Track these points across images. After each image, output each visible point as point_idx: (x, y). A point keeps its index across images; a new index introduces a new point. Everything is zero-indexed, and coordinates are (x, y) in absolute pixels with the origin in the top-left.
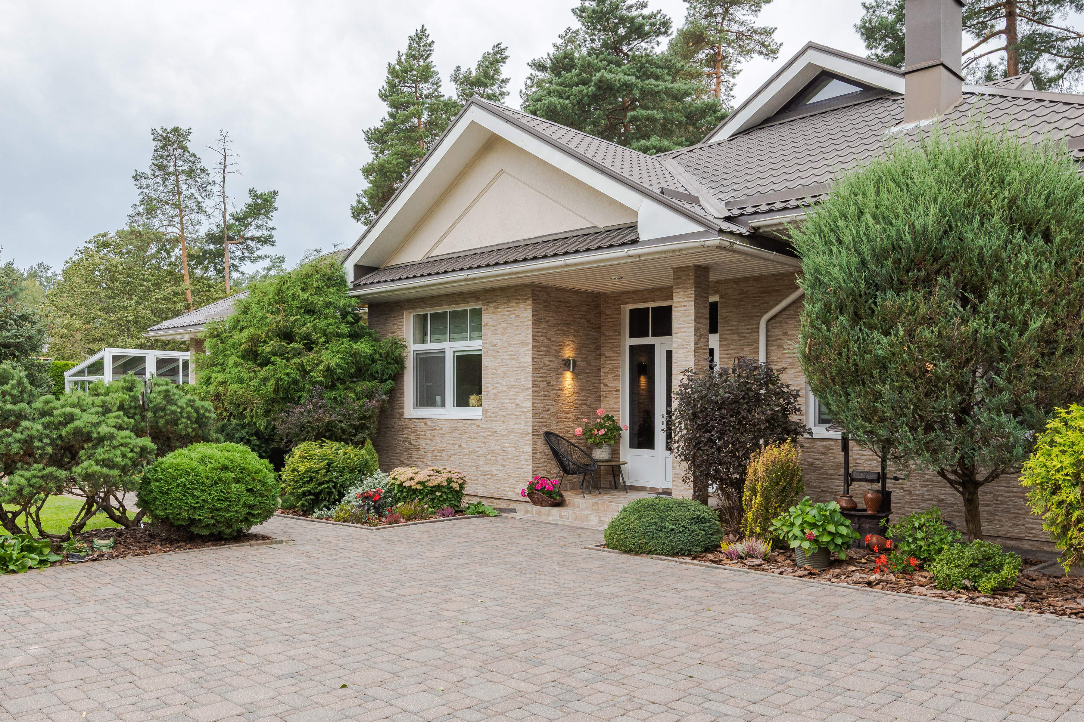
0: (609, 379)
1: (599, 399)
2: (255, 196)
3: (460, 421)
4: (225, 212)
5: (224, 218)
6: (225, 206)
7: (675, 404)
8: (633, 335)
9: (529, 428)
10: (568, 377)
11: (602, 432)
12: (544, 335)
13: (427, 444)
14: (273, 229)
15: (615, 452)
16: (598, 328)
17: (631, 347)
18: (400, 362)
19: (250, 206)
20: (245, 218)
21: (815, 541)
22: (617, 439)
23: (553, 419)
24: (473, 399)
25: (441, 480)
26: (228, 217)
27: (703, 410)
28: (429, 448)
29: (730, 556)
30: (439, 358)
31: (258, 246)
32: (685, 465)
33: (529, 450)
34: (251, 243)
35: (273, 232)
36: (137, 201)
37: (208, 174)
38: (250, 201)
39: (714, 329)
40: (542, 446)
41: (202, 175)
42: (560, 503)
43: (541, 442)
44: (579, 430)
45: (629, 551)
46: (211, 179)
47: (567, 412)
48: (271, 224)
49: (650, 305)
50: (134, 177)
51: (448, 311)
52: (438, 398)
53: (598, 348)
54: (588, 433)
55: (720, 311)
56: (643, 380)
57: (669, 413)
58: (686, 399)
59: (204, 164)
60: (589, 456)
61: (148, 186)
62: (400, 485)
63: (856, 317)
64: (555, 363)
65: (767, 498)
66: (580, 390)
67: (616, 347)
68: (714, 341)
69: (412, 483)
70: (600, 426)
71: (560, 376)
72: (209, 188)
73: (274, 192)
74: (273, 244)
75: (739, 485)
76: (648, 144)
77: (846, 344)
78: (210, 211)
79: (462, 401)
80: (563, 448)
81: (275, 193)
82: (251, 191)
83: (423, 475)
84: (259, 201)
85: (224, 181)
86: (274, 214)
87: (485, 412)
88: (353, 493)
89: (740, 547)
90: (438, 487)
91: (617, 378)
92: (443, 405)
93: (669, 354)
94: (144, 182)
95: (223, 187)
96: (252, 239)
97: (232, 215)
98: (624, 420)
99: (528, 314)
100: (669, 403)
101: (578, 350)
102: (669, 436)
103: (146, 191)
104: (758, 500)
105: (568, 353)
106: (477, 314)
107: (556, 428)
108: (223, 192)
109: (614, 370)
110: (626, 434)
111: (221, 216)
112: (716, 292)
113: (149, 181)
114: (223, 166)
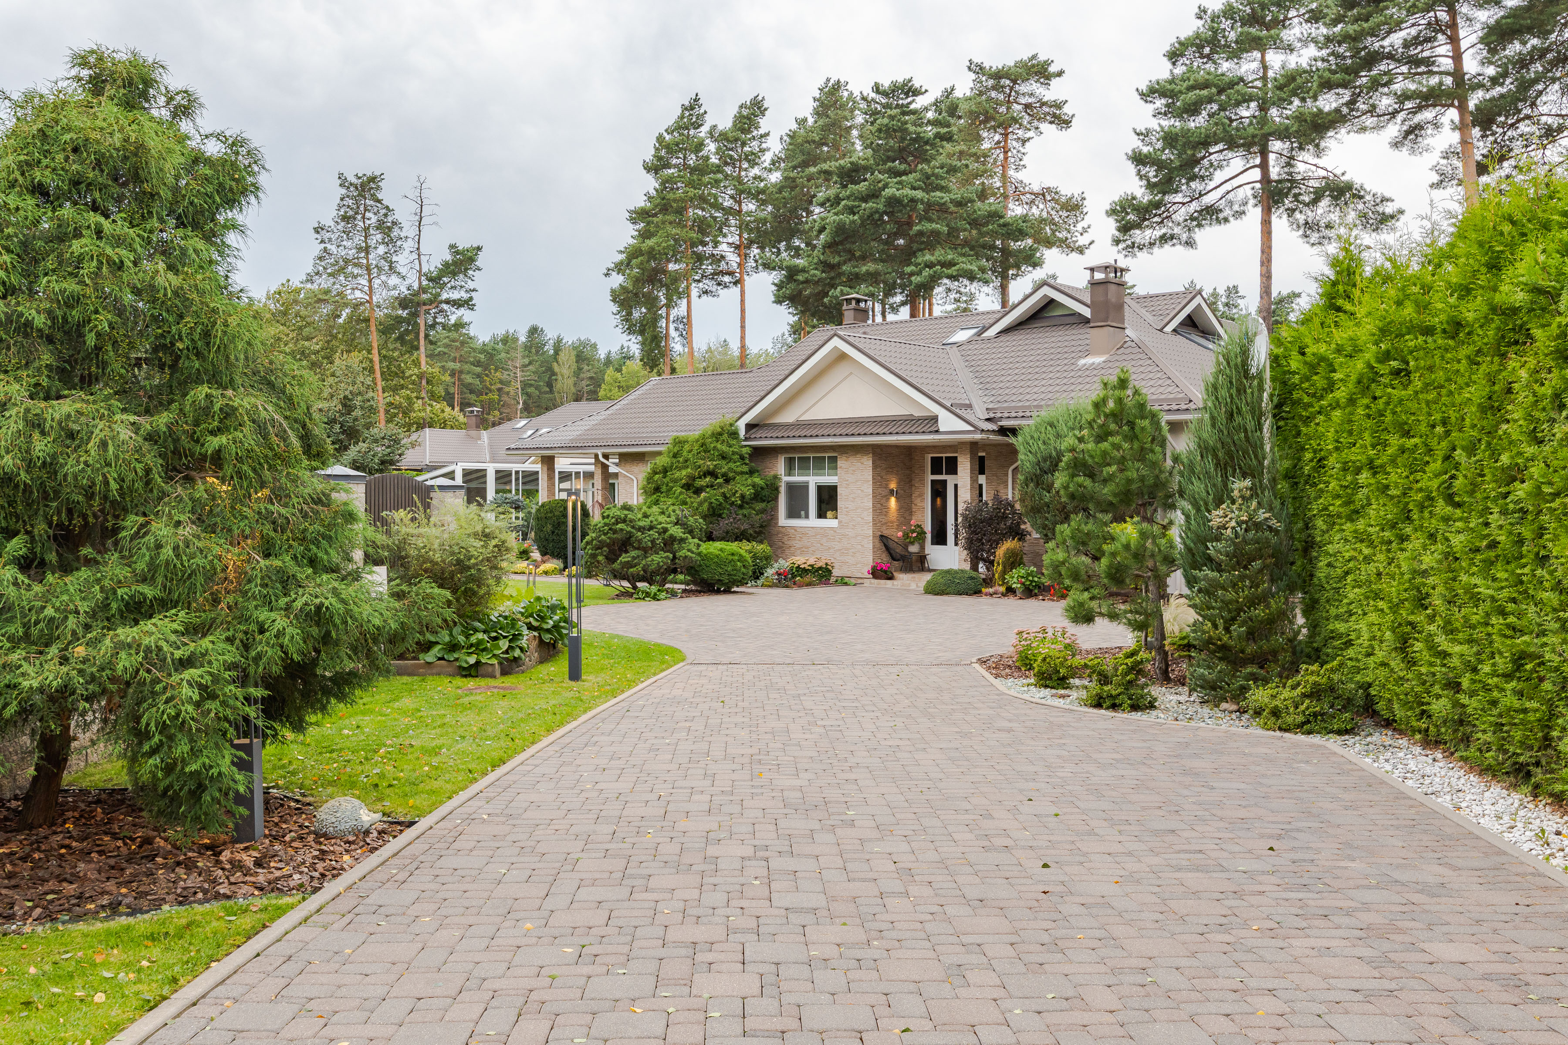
0: (918, 501)
1: (911, 513)
2: (456, 251)
3: (821, 528)
4: (419, 272)
5: (418, 279)
6: (420, 264)
7: (960, 519)
8: (933, 473)
9: (871, 533)
10: (893, 500)
11: (915, 535)
12: (879, 475)
13: (797, 544)
14: (474, 290)
15: (923, 548)
16: (910, 468)
17: (932, 481)
18: (777, 489)
19: (447, 263)
20: (439, 278)
21: (1023, 584)
22: (924, 539)
23: (884, 528)
24: (829, 514)
25: (821, 564)
26: (422, 278)
27: (974, 523)
28: (797, 546)
29: (986, 595)
30: (805, 487)
31: (453, 309)
32: (965, 552)
33: (871, 546)
34: (445, 307)
35: (473, 294)
37: (401, 228)
38: (449, 258)
39: (982, 472)
40: (878, 544)
41: (394, 229)
42: (891, 578)
43: (877, 541)
44: (900, 534)
45: (937, 594)
46: (403, 235)
47: (892, 522)
48: (471, 285)
49: (944, 455)
50: (314, 230)
51: (811, 456)
52: (803, 513)
53: (911, 481)
54: (906, 536)
55: (987, 463)
56: (939, 500)
57: (956, 525)
58: (965, 517)
59: (398, 216)
60: (907, 550)
61: (331, 240)
62: (798, 567)
63: (1037, 485)
64: (885, 492)
65: (1004, 567)
66: (900, 508)
67: (922, 481)
68: (982, 479)
69: (806, 566)
70: (913, 531)
71: (888, 500)
72: (399, 243)
73: (478, 247)
74: (472, 308)
75: (992, 563)
76: (933, 259)
77: (1033, 496)
78: (403, 271)
79: (821, 515)
80: (891, 544)
81: (479, 249)
82: (452, 246)
83: (811, 561)
84: (459, 258)
85: (419, 235)
86: (475, 272)
87: (840, 522)
88: (770, 572)
89: (991, 590)
90: (820, 568)
91: (923, 500)
92: (807, 517)
93: (956, 486)
94: (326, 236)
95: (419, 241)
96: (447, 302)
97: (427, 275)
98: (928, 528)
99: (870, 463)
100: (956, 519)
101: (899, 483)
102: (956, 537)
104: (1000, 568)
105: (893, 485)
106: (833, 460)
107: (886, 533)
108: (418, 249)
109: (921, 495)
110: (929, 536)
111: (416, 276)
112: (983, 451)
113: (332, 235)
114: (418, 218)
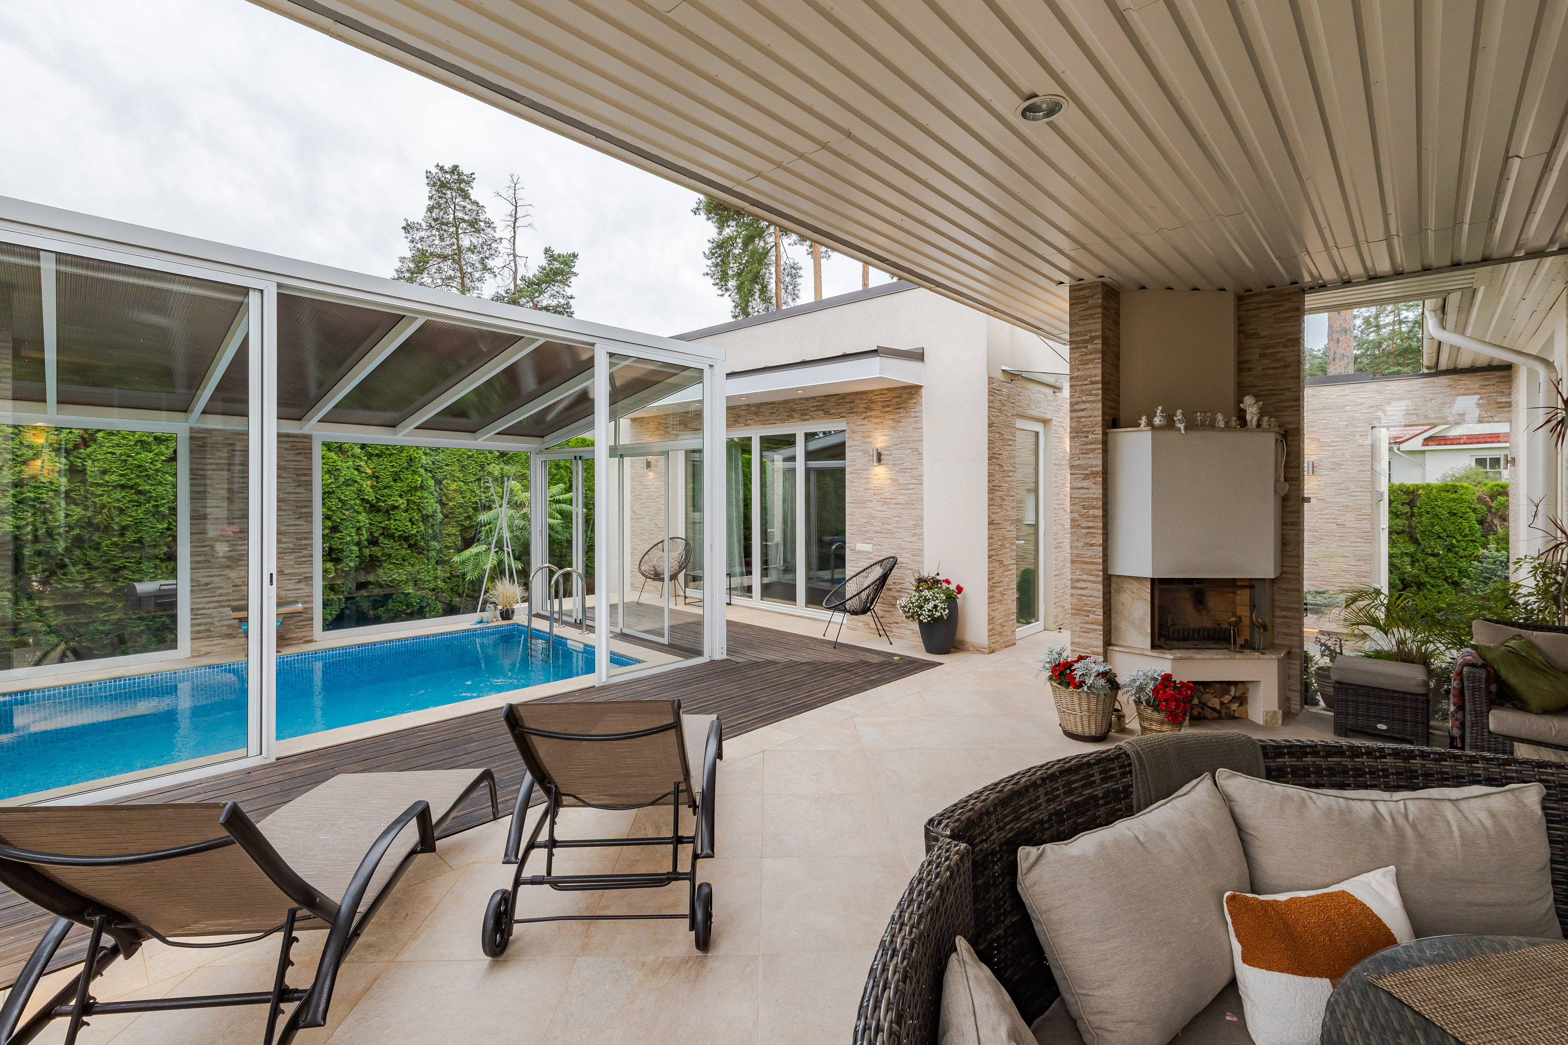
2: (552, 256)
4: (515, 273)
5: (515, 279)
6: (516, 265)
14: (572, 298)
19: (544, 269)
20: (539, 283)
26: (519, 282)
35: (571, 302)
36: (409, 255)
37: (494, 228)
41: (489, 230)
46: (497, 235)
48: (569, 291)
50: (404, 228)
59: (490, 215)
61: (422, 239)
72: (494, 246)
73: (574, 254)
78: (497, 270)
81: (575, 256)
82: (547, 251)
84: (556, 265)
85: (514, 237)
86: (573, 279)
94: (417, 236)
95: (514, 244)
96: (547, 307)
97: (523, 279)
103: (419, 246)
108: (514, 250)
111: (511, 278)
113: (423, 234)
114: (512, 218)
